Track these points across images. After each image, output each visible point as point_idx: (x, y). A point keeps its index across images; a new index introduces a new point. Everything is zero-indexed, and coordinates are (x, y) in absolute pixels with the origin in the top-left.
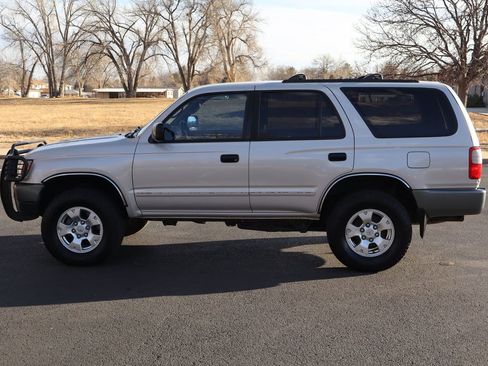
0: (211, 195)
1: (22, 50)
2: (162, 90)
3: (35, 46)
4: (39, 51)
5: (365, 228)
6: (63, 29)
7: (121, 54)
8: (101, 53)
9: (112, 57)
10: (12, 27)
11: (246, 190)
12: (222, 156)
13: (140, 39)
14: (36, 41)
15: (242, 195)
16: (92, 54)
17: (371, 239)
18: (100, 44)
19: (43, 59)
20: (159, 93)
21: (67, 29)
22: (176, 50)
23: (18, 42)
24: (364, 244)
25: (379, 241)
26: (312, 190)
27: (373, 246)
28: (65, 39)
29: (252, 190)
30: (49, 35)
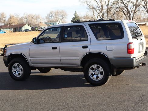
0: (50, 60)
1: (93, 12)
2: (144, 23)
3: (98, 10)
4: (99, 12)
5: (95, 71)
6: (107, 3)
7: (127, 11)
8: (119, 11)
9: (123, 12)
10: (90, 5)
11: (59, 58)
12: (52, 47)
13: (134, 5)
14: (98, 8)
15: (58, 60)
16: (116, 12)
17: (97, 75)
18: (119, 8)
19: (100, 15)
20: (143, 24)
21: (108, 3)
22: (147, 8)
23: (92, 10)
24: (95, 76)
25: (99, 75)
26: (78, 58)
27: (97, 77)
28: (108, 7)
29: (61, 58)
30: (102, 6)
